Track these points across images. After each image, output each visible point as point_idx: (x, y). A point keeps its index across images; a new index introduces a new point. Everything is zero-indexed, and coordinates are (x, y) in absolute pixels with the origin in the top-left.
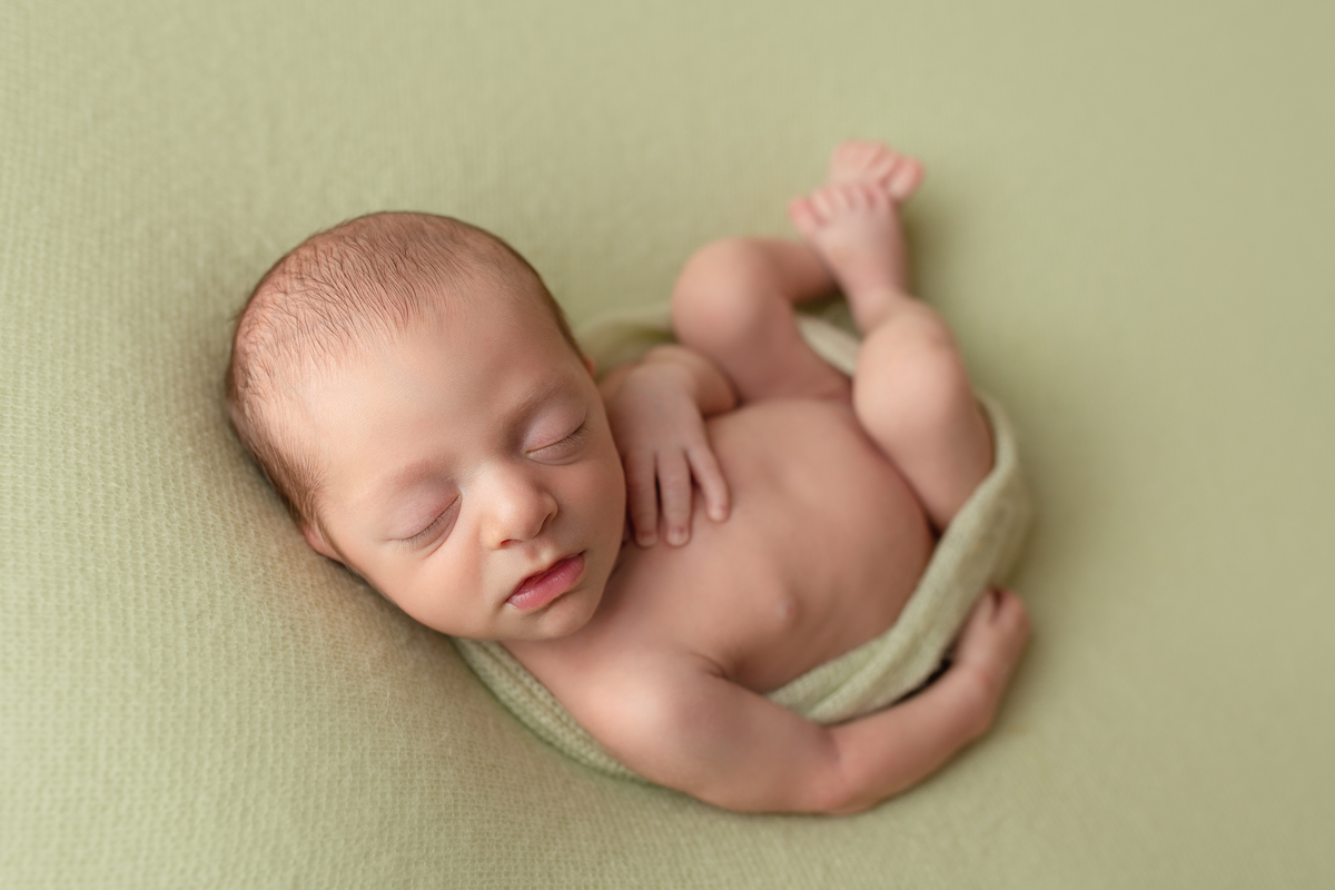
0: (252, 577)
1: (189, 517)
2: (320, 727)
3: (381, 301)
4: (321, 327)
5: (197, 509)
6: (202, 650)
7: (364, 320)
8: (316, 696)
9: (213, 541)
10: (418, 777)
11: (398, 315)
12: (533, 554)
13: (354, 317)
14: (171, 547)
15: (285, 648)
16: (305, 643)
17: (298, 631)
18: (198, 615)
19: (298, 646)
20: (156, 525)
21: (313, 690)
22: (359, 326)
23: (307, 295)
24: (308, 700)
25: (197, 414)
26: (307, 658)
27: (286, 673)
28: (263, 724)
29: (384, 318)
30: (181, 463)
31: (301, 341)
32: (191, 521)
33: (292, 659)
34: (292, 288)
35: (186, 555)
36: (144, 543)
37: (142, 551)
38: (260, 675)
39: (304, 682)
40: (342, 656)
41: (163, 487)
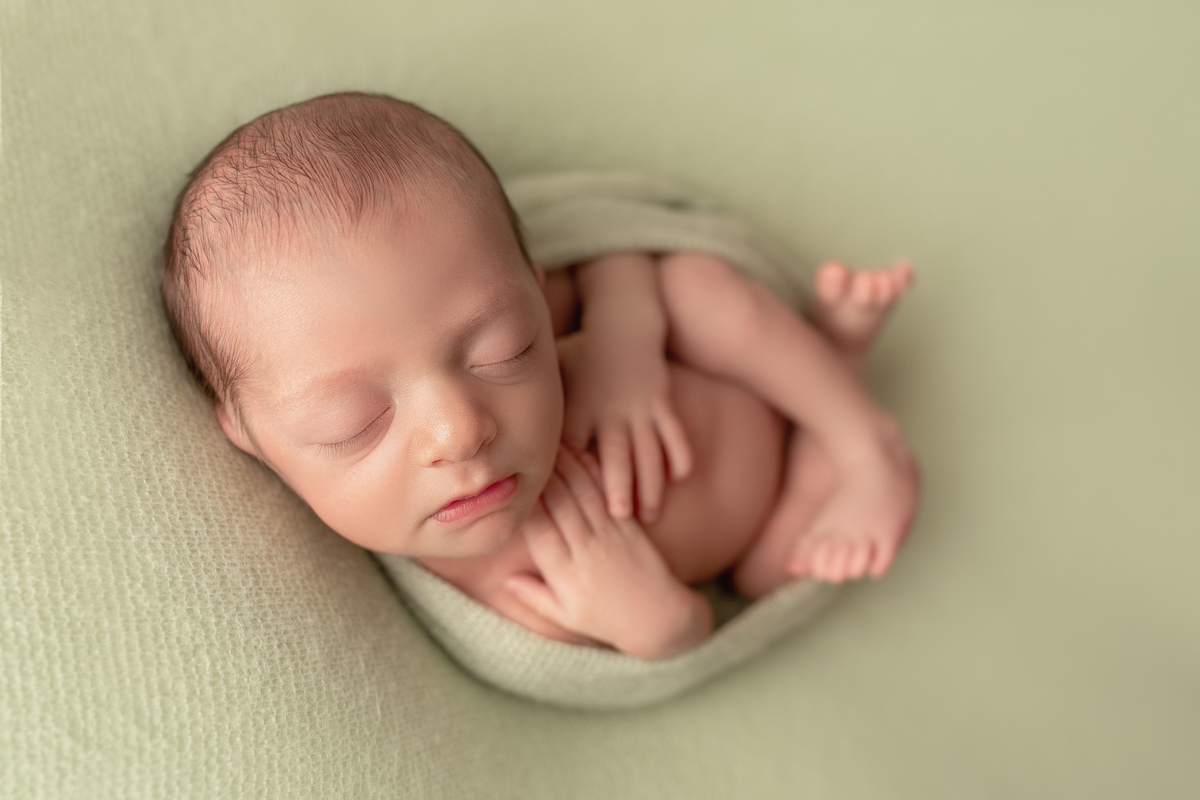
0: (244, 591)
1: (171, 526)
2: (323, 754)
3: (335, 186)
4: (268, 207)
5: (178, 513)
6: (202, 693)
7: (315, 206)
8: (318, 720)
9: (200, 553)
10: (413, 781)
11: (353, 206)
12: (465, 476)
13: (303, 201)
14: (157, 571)
15: (284, 671)
16: (302, 659)
17: (295, 645)
18: (194, 651)
19: (297, 665)
20: (138, 545)
21: (315, 713)
22: (308, 212)
23: (258, 172)
24: (311, 727)
25: (154, 379)
26: (306, 677)
27: (287, 701)
28: (270, 766)
29: (337, 208)
30: (151, 455)
31: (245, 218)
32: (173, 531)
33: (292, 683)
34: (244, 164)
35: (174, 578)
36: (128, 570)
37: (126, 582)
38: (263, 711)
39: (306, 707)
40: (338, 662)
41: (138, 491)
